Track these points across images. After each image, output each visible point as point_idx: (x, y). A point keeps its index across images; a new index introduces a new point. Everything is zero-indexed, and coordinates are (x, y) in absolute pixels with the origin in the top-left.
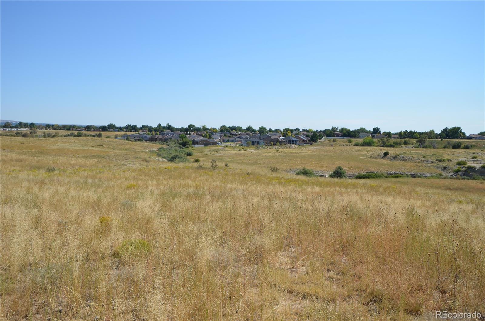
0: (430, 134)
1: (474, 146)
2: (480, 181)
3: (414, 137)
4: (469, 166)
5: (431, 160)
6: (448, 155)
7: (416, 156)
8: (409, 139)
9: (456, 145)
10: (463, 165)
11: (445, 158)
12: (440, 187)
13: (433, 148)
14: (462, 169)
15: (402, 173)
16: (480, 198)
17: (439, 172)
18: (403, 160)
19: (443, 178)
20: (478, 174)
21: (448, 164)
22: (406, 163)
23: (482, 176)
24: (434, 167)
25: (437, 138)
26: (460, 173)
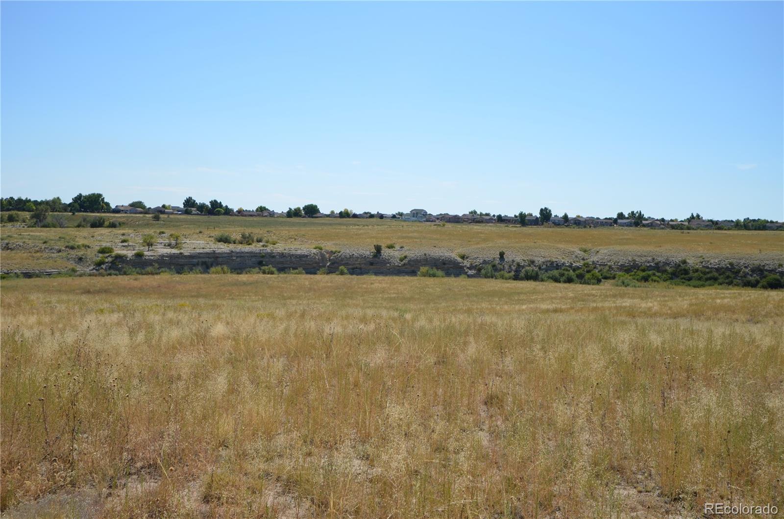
0: (54, 205)
1: (123, 223)
2: (133, 277)
3: (26, 210)
4: (117, 253)
5: (57, 248)
6: (85, 238)
7: (30, 242)
8: (17, 212)
9: (96, 223)
10: (107, 253)
11: (80, 243)
12: (74, 290)
13: (60, 227)
14: (107, 260)
15: (7, 272)
16: (131, 302)
17: (70, 267)
18: (8, 249)
19: (77, 276)
20: (130, 267)
21: (86, 253)
22: (13, 255)
23: (136, 268)
24: (62, 258)
25: (66, 211)
26: (104, 266)
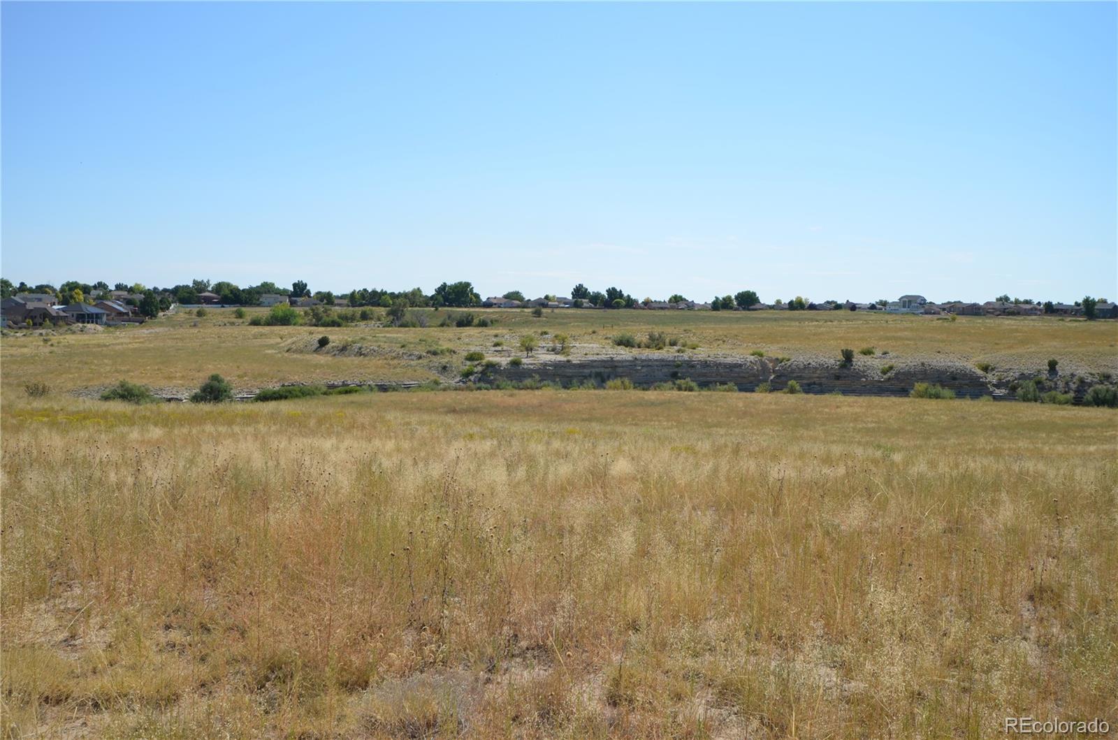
0: (414, 298)
1: (496, 321)
2: (508, 392)
3: (382, 304)
4: (489, 361)
5: (417, 353)
6: (450, 340)
7: (386, 346)
8: (371, 308)
9: (463, 321)
10: (477, 360)
11: (444, 348)
12: (437, 409)
13: (421, 327)
14: (476, 370)
15: (359, 384)
16: (507, 426)
17: (432, 378)
18: (361, 355)
19: (441, 390)
20: (505, 378)
21: (451, 360)
22: (367, 362)
23: (512, 380)
24: (423, 367)
25: (427, 305)
26: (472, 378)
